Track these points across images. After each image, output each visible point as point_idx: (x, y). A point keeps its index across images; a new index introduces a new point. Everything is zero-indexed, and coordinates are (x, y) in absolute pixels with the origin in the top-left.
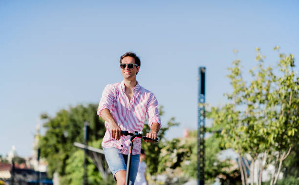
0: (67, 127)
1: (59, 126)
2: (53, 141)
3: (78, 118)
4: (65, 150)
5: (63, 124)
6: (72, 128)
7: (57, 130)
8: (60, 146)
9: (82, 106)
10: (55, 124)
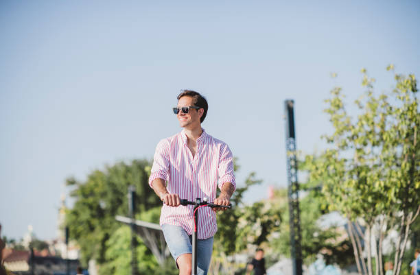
0: (104, 195)
1: (92, 193)
2: (85, 215)
3: (119, 181)
4: (104, 228)
5: (97, 190)
6: (110, 196)
7: (91, 200)
8: (95, 222)
9: (123, 164)
10: (87, 192)
